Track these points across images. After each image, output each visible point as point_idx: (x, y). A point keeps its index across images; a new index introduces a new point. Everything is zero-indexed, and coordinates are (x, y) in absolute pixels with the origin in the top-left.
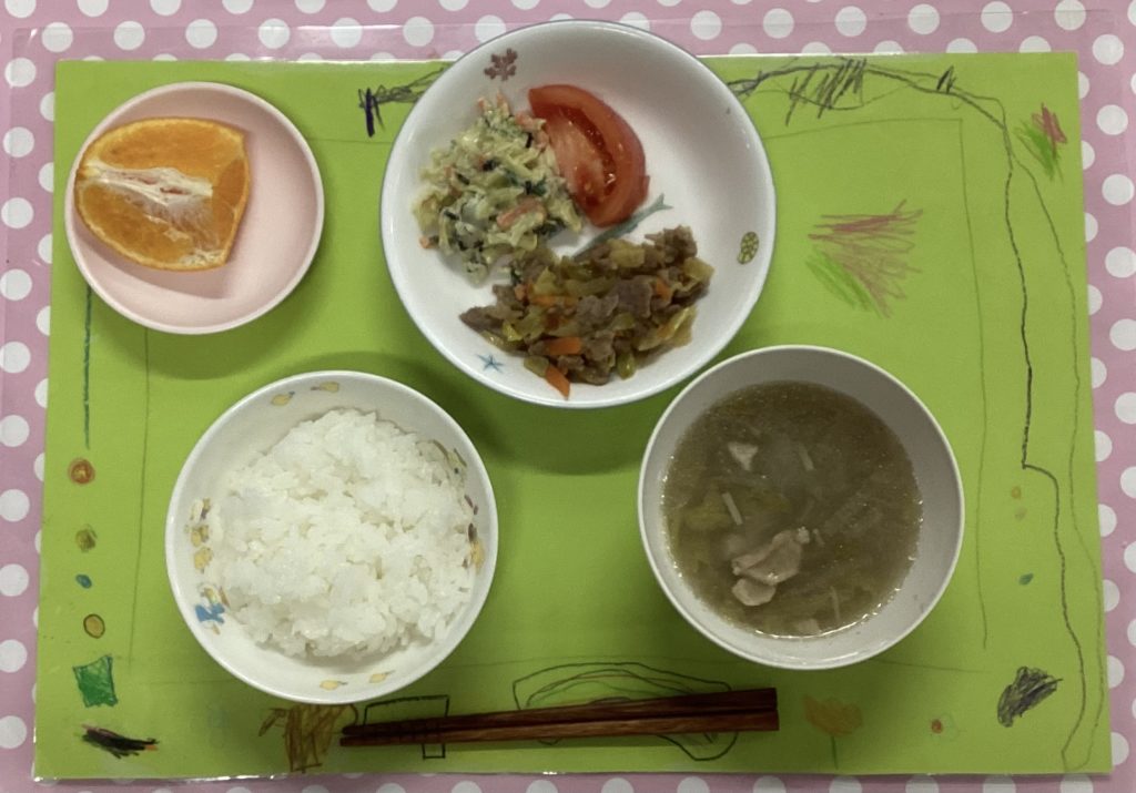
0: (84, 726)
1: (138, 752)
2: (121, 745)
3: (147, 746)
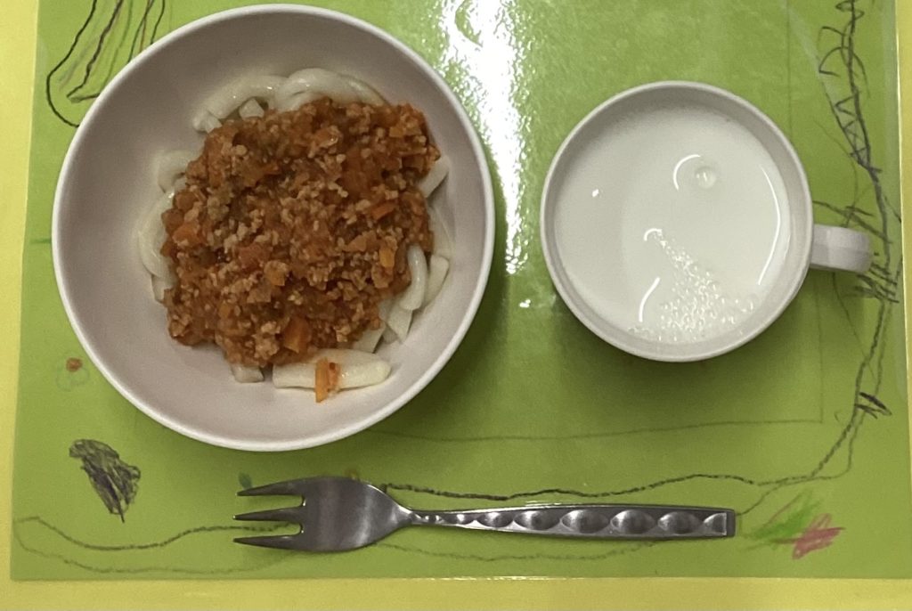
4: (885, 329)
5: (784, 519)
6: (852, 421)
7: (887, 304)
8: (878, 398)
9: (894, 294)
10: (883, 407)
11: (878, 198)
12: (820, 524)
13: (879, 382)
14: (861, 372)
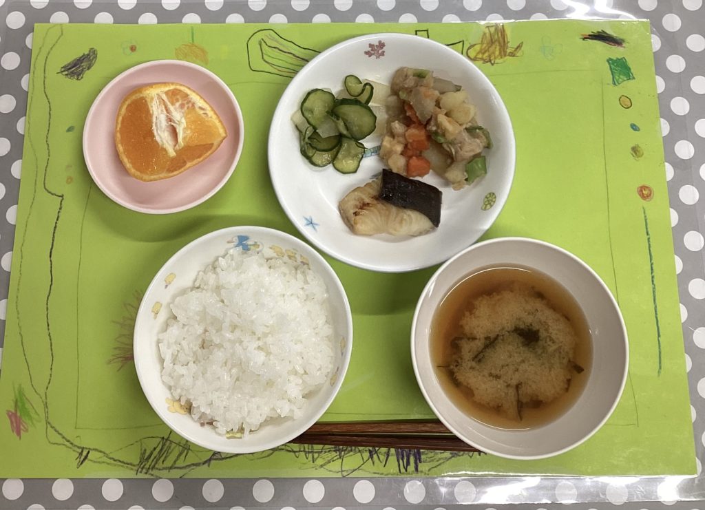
0: (624, 47)
1: (592, 34)
2: (601, 37)
3: (587, 37)
4: (122, 466)
5: (28, 406)
6: (75, 446)
7: (136, 468)
8: (86, 461)
9: (141, 472)
10: (81, 464)
11: (193, 465)
12: (23, 426)
13: (94, 462)
14: (101, 452)
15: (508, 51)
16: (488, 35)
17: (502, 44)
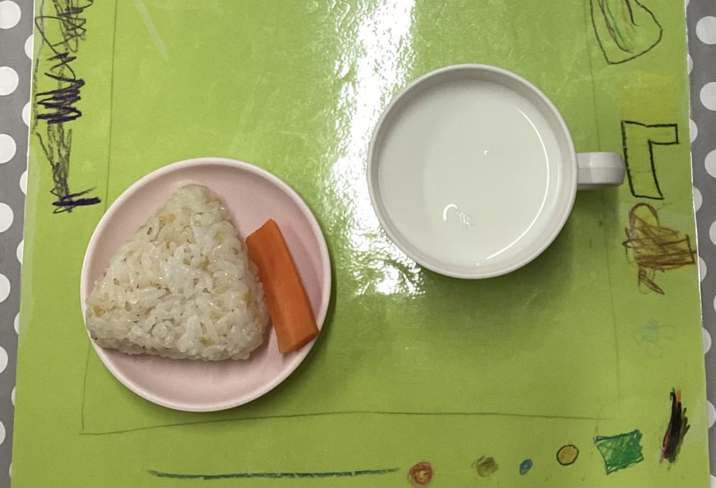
0: (661, 461)
1: (683, 407)
2: (677, 425)
3: (677, 399)
15: (648, 270)
16: (674, 238)
17: (658, 261)
